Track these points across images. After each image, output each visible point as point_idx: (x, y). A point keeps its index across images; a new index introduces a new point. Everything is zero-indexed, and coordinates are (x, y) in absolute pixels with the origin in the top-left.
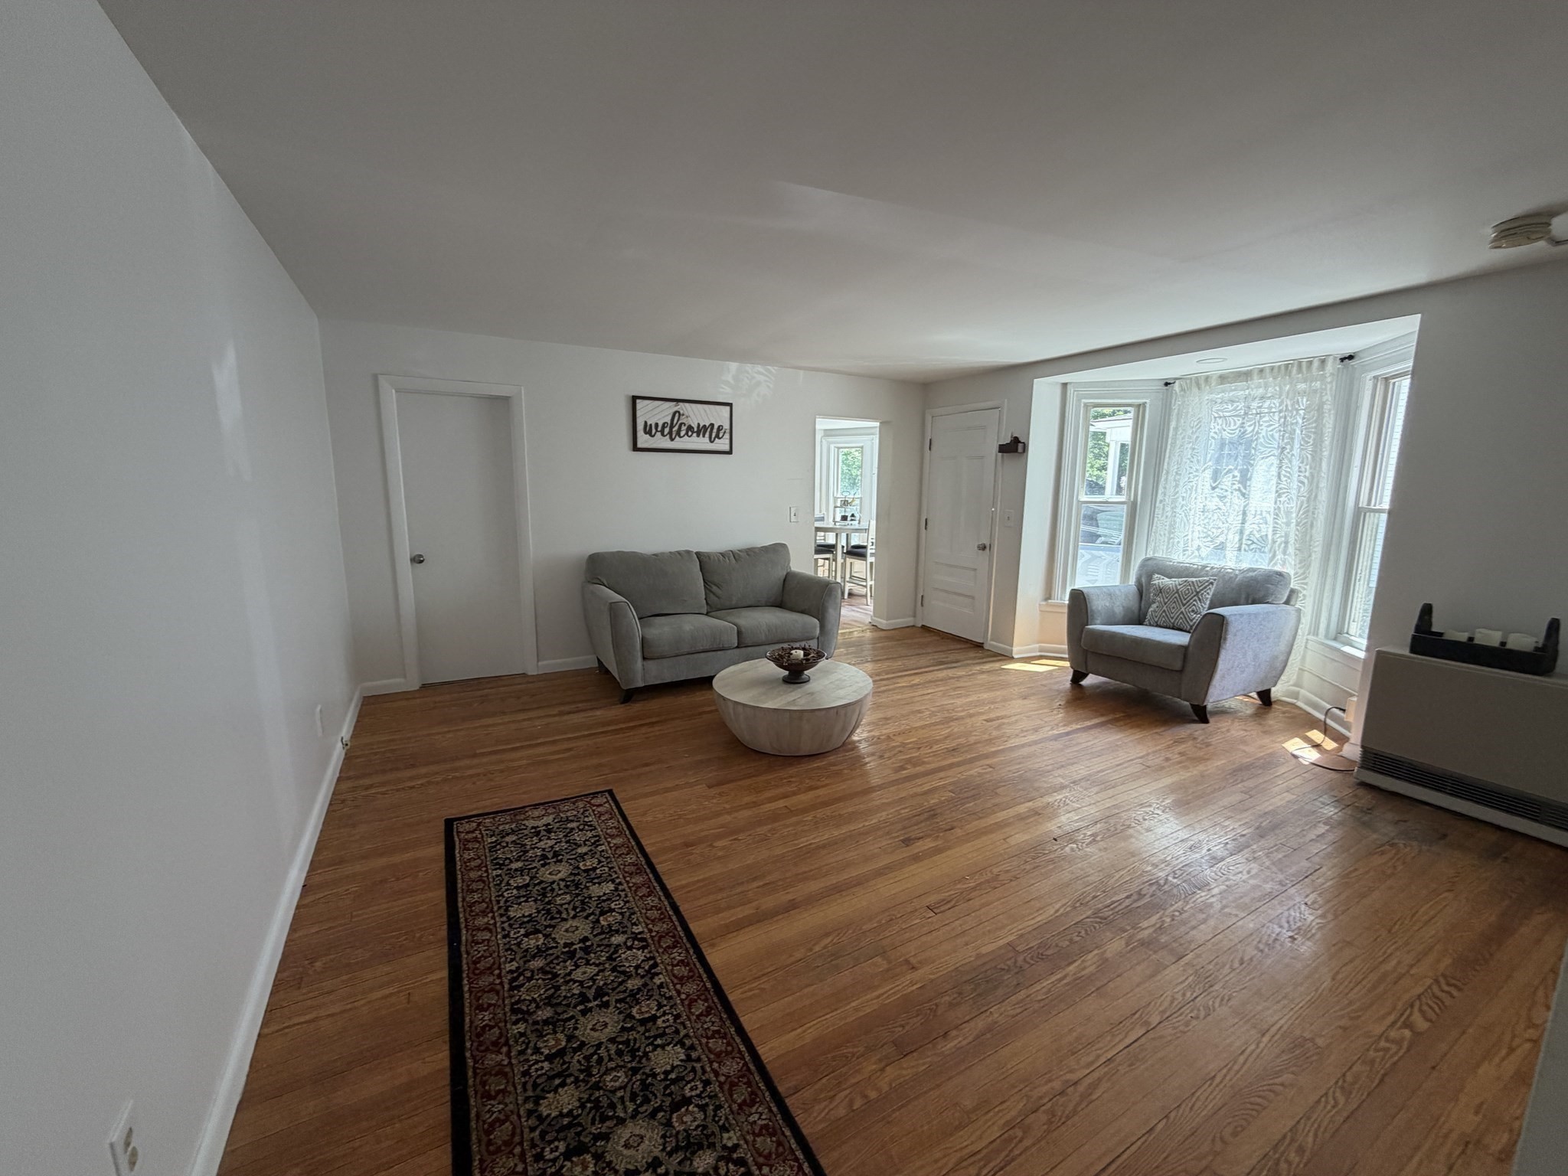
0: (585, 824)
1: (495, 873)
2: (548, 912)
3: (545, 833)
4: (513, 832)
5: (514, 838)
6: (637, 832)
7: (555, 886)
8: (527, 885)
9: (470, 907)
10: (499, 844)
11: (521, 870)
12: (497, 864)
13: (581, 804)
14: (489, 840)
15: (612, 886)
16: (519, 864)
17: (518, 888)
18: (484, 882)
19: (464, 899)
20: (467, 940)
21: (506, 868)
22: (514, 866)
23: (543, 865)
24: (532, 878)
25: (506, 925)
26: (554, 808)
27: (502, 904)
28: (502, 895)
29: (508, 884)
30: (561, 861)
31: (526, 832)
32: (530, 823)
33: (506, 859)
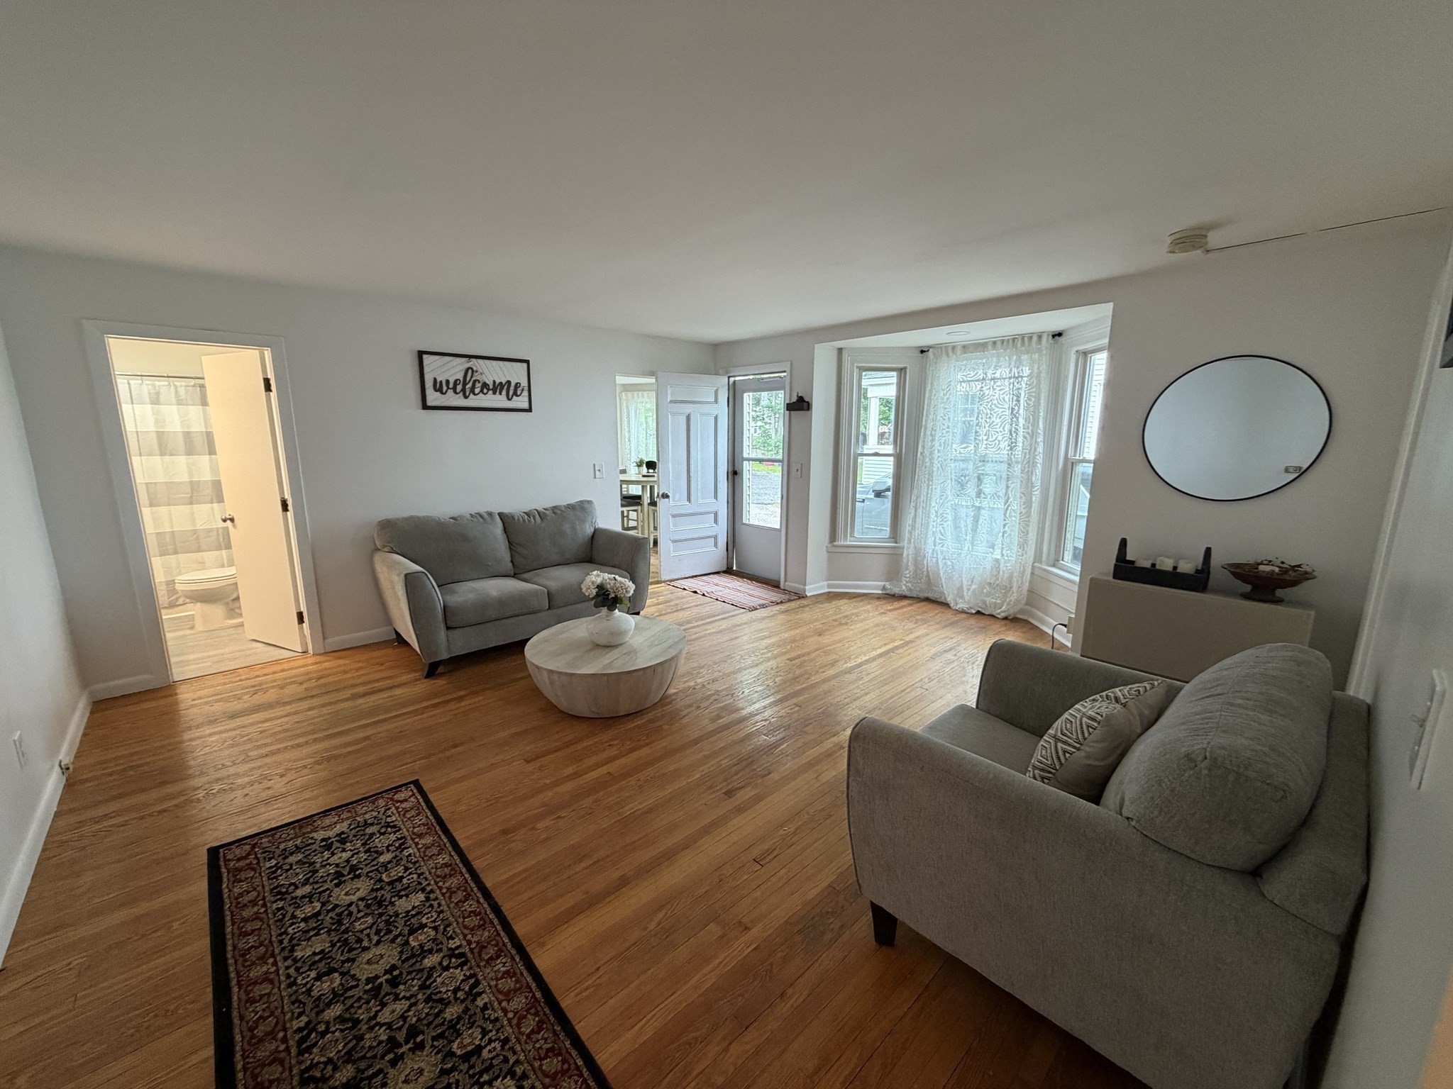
0: (388, 825)
1: (275, 906)
2: (346, 942)
3: (339, 845)
4: (298, 849)
5: (300, 856)
6: (450, 827)
7: (353, 908)
8: (319, 913)
9: (243, 955)
10: (281, 867)
11: (310, 897)
12: (279, 893)
13: (381, 802)
14: (268, 865)
15: (422, 897)
16: (308, 889)
17: (305, 920)
18: (261, 920)
19: (235, 947)
20: (239, 999)
21: (289, 897)
22: (299, 893)
23: (337, 885)
24: (323, 904)
25: (292, 971)
26: (348, 812)
27: (286, 942)
28: (286, 933)
29: (293, 916)
30: (359, 876)
31: (314, 847)
32: (319, 835)
33: (291, 884)
